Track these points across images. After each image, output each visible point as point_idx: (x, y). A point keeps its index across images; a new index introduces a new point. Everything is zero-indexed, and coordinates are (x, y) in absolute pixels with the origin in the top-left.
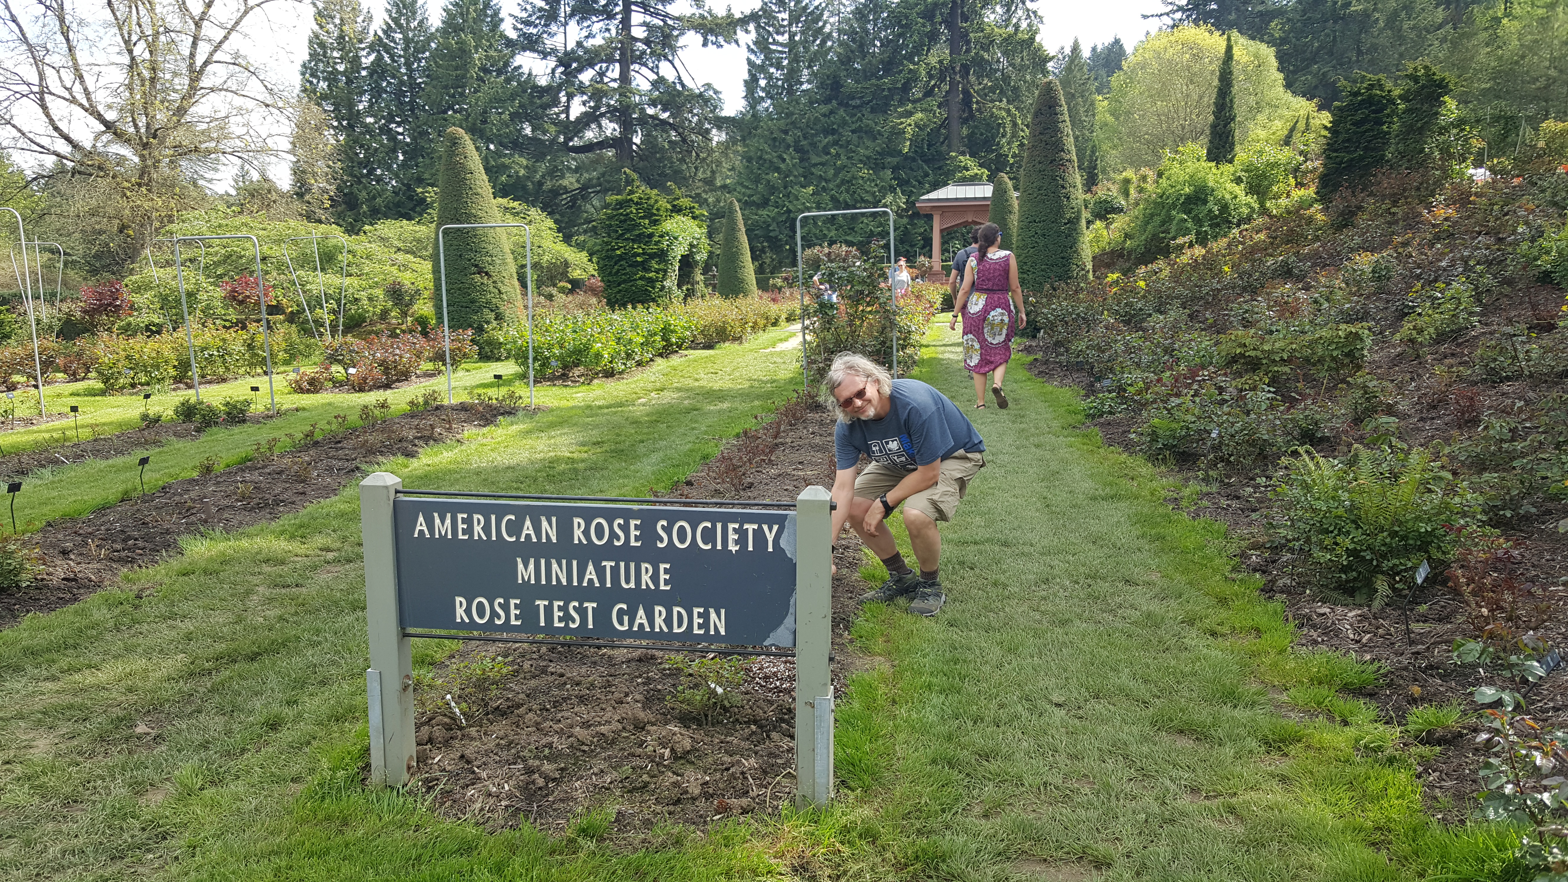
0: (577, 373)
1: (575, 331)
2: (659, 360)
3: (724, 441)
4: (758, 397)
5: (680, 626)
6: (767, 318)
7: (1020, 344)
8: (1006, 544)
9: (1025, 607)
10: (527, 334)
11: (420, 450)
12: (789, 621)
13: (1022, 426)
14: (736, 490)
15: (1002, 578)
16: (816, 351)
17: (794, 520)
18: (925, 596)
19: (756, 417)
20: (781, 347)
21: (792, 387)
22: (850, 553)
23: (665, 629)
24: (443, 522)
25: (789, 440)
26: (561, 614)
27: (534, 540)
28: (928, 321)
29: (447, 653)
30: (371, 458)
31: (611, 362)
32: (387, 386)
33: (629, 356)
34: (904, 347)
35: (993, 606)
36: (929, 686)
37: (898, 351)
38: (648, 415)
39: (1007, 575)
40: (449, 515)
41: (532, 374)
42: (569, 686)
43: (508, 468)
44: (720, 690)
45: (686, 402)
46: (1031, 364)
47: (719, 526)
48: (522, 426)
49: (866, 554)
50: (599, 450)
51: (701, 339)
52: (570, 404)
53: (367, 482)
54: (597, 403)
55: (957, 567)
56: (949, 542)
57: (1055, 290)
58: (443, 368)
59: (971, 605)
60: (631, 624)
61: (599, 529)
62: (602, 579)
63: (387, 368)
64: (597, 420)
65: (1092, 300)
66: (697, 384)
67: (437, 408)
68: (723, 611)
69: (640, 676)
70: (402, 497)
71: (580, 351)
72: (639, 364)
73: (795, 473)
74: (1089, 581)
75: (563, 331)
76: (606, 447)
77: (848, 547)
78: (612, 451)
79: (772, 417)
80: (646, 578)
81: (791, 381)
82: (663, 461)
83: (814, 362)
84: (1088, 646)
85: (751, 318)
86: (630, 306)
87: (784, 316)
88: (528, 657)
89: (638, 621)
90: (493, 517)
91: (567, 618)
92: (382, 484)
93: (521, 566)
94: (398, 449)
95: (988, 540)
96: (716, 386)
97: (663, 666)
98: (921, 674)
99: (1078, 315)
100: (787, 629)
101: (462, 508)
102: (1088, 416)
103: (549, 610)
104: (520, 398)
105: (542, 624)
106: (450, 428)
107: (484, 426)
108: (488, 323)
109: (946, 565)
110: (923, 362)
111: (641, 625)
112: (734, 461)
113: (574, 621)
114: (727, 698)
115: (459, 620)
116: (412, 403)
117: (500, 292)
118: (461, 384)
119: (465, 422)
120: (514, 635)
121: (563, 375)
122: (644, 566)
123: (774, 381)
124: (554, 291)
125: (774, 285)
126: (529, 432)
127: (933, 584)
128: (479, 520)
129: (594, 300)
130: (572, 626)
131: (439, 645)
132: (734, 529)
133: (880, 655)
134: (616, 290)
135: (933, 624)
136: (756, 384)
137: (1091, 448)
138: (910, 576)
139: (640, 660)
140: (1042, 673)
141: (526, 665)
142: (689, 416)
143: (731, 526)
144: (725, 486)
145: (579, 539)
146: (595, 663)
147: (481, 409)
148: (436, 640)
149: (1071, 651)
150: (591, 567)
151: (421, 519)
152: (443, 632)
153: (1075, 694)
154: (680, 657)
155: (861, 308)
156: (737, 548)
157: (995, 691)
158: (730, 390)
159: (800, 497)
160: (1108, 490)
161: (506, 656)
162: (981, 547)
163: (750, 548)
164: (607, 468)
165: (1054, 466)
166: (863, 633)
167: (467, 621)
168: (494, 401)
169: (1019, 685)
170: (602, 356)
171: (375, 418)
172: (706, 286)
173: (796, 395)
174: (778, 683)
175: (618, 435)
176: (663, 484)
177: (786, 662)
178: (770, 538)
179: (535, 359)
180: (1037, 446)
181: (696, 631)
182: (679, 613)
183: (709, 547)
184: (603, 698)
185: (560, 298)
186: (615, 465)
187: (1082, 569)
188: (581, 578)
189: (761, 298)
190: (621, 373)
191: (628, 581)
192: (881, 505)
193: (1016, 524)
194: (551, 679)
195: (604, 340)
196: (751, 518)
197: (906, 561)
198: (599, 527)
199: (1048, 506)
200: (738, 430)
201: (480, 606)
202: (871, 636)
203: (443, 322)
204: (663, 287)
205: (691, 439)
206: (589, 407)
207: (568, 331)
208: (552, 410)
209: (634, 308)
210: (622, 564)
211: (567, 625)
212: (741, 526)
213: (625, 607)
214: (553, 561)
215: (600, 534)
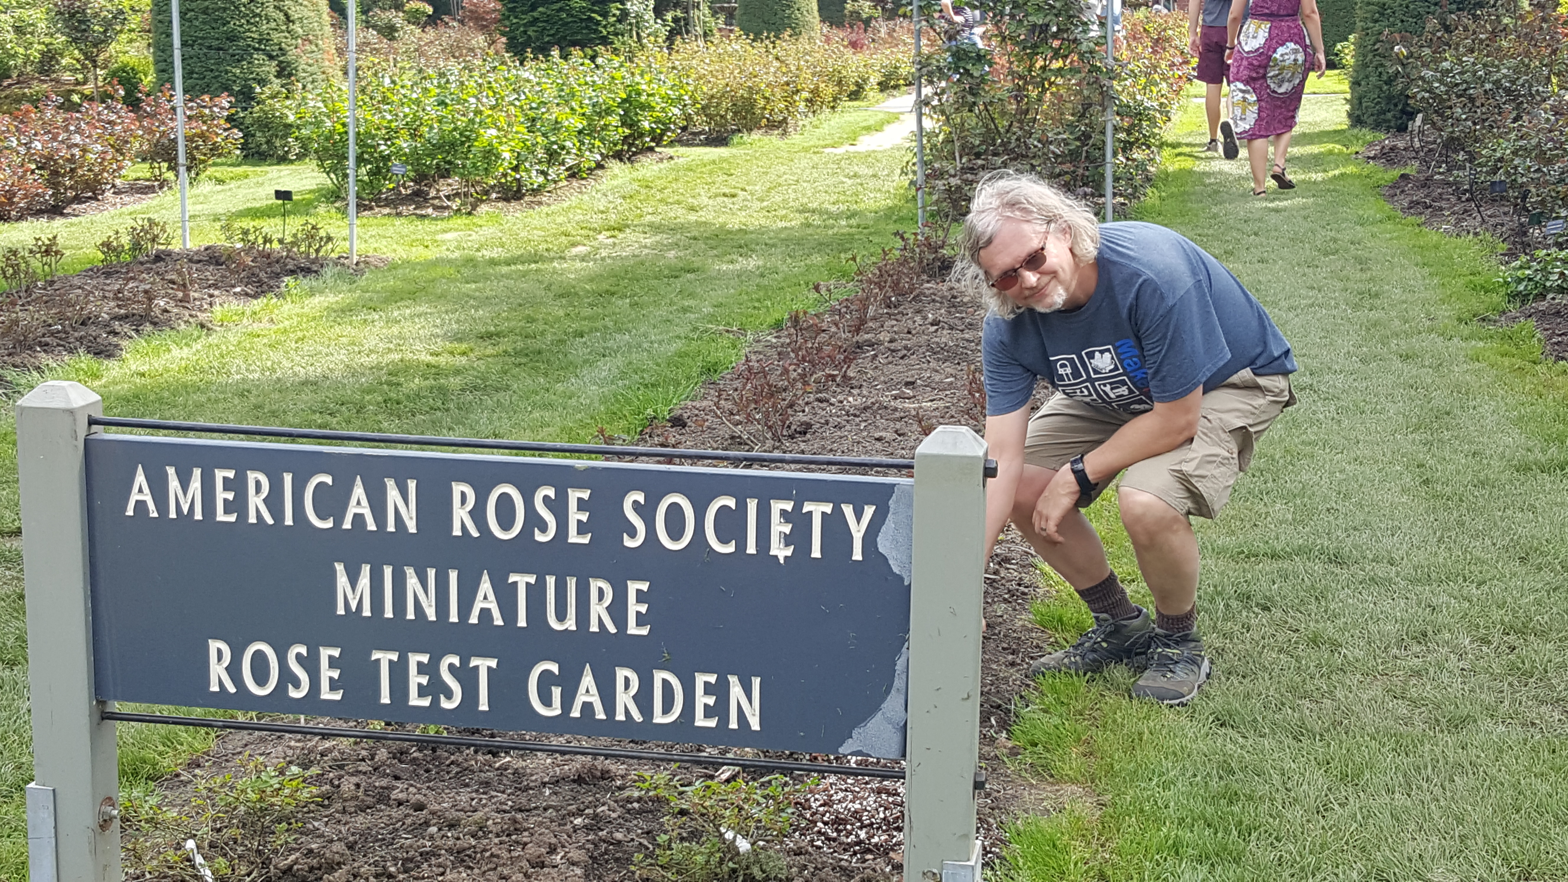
0: (445, 190)
1: (442, 103)
2: (615, 167)
3: (750, 337)
4: (820, 246)
5: (667, 709)
6: (840, 83)
7: (1371, 144)
8: (1337, 559)
9: (1377, 690)
10: (345, 109)
11: (124, 343)
12: (892, 704)
13: (1374, 315)
14: (776, 437)
15: (1330, 630)
16: (945, 150)
17: (908, 494)
18: (1166, 665)
19: (817, 288)
20: (866, 143)
21: (892, 228)
22: (1012, 572)
23: (637, 717)
24: (185, 486)
25: (884, 336)
26: (424, 680)
27: (372, 526)
28: (1177, 93)
29: (185, 757)
30: (24, 357)
31: (516, 169)
32: (55, 211)
33: (552, 156)
34: (1127, 146)
35: (1309, 687)
36: (1176, 848)
37: (1115, 155)
38: (591, 280)
39: (1340, 622)
40: (197, 473)
41: (352, 188)
42: (433, 829)
43: (305, 383)
44: (743, 845)
45: (672, 254)
46: (1394, 186)
47: (752, 505)
48: (331, 299)
49: (1043, 574)
50: (490, 351)
51: (701, 124)
52: (431, 254)
53: (28, 400)
54: (487, 254)
55: (1234, 604)
56: (1219, 552)
57: (1447, 29)
58: (171, 175)
59: (1264, 683)
60: (567, 703)
61: (505, 506)
62: (508, 610)
63: (55, 173)
64: (489, 289)
65: (1527, 54)
66: (693, 217)
67: (158, 258)
68: (756, 682)
69: (580, 813)
70: (104, 434)
71: (453, 145)
72: (574, 174)
73: (898, 404)
74: (1512, 638)
75: (418, 102)
76: (505, 344)
77: (1007, 560)
78: (517, 353)
79: (849, 289)
80: (598, 610)
81: (889, 214)
82: (623, 375)
83: (940, 174)
84: (1509, 772)
85: (807, 81)
86: (555, 53)
87: (874, 79)
88: (350, 768)
89: (581, 699)
90: (288, 478)
91: (436, 688)
92: (62, 405)
93: (342, 580)
94: (80, 339)
95: (1299, 551)
96: (734, 223)
97: (626, 793)
98: (1160, 822)
99: (1497, 83)
100: (889, 721)
101: (225, 458)
102: (1513, 296)
103: (399, 671)
104: (329, 239)
105: (385, 699)
106: (185, 299)
107: (255, 296)
108: (262, 82)
109: (1212, 601)
110: (1166, 178)
111: (587, 707)
112: (773, 379)
113: (449, 695)
114: (758, 861)
115: (214, 688)
116: (107, 245)
117: (288, 19)
118: (206, 208)
119: (217, 287)
120: (323, 723)
121: (417, 193)
122: (595, 585)
123: (853, 215)
124: (398, 18)
125: (856, 15)
126: (346, 311)
127: (1185, 639)
128: (258, 484)
129: (480, 40)
130: (446, 704)
131: (168, 741)
132: (783, 513)
133: (1073, 781)
134: (527, 18)
135: (1184, 720)
136: (816, 220)
137: (1519, 363)
138: (1136, 622)
139: (579, 780)
140: (1412, 826)
141: (348, 785)
142: (678, 284)
143: (778, 506)
144: (752, 428)
145: (463, 527)
146: (487, 784)
147: (248, 261)
148: (162, 729)
149: (1472, 783)
150: (485, 586)
151: (140, 478)
152: (182, 712)
153: (1482, 871)
154: (662, 777)
155: (1040, 63)
156: (789, 552)
157: (1312, 859)
158: (761, 231)
159: (920, 450)
160: (1553, 450)
161: (305, 766)
162: (1286, 565)
163: (816, 553)
164: (508, 388)
165: (1440, 399)
166: (1039, 735)
167: (232, 689)
168: (276, 246)
169: (1363, 849)
170: (498, 156)
171: (33, 277)
172: (714, 13)
173: (900, 244)
174: (863, 834)
175: (531, 320)
176: (623, 423)
177: (879, 792)
178: (858, 532)
179: (360, 160)
180: (1405, 357)
181: (700, 721)
182: (666, 683)
183: (730, 548)
184: (505, 854)
185: (411, 34)
186: (523, 381)
187: (1497, 615)
188: (465, 607)
189: (828, 40)
190: (535, 192)
191: (561, 616)
192: (1071, 477)
193: (1360, 517)
194: (396, 813)
195: (502, 123)
196: (819, 491)
197: (1129, 590)
198: (505, 501)
199: (1426, 482)
200: (781, 313)
201: (259, 659)
202: (1056, 742)
203: (171, 80)
204: (625, 14)
205: (681, 331)
206: (470, 262)
207: (429, 101)
208: (393, 267)
209: (565, 57)
210: (551, 581)
211: (435, 702)
212: (798, 507)
213: (554, 668)
214: (410, 571)
215: (506, 518)
